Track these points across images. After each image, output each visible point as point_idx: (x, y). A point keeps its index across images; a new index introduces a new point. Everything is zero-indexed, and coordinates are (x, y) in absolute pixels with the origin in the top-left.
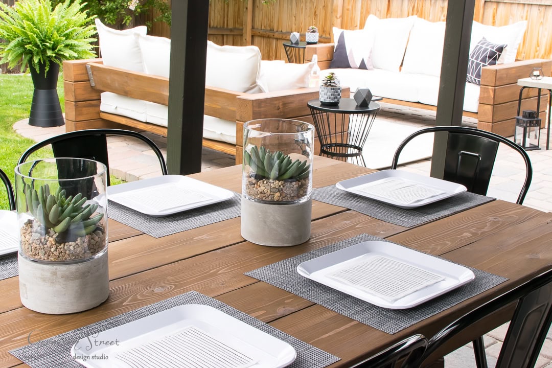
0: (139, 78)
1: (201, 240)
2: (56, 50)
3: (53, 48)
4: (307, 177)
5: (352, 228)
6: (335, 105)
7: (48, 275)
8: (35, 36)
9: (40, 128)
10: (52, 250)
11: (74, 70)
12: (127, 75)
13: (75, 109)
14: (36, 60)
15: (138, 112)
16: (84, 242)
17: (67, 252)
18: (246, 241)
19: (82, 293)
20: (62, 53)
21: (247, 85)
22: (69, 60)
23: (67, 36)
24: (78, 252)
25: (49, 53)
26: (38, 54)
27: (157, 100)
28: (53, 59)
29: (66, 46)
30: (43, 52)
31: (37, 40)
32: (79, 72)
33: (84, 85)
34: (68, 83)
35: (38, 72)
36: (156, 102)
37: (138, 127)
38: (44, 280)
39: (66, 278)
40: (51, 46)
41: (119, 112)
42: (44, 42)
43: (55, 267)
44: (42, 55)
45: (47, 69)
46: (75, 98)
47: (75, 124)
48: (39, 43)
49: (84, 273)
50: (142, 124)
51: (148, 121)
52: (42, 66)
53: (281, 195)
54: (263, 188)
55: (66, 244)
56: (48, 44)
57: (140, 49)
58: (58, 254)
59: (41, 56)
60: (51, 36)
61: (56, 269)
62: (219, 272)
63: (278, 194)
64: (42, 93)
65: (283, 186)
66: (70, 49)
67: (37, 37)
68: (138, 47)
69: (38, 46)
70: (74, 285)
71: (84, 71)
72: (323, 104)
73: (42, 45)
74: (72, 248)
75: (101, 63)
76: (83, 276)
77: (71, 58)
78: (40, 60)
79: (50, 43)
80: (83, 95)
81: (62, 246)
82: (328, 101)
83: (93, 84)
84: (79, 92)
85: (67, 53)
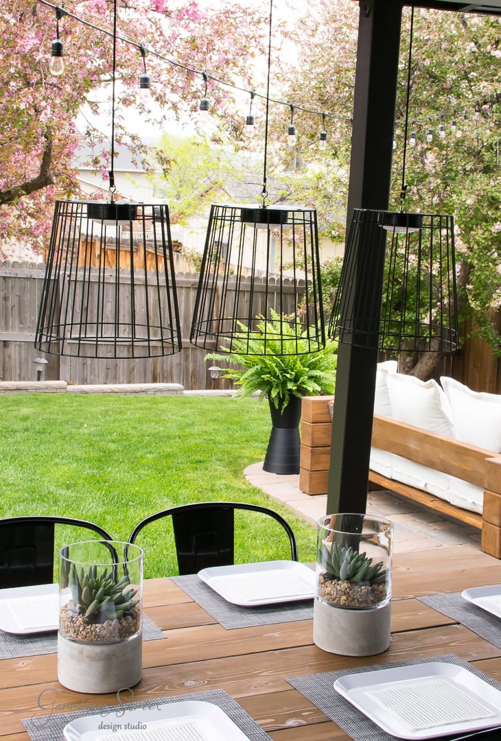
1: (271, 638)
2: (299, 383)
3: (296, 380)
4: (384, 582)
5: (445, 645)
7: (76, 653)
8: (274, 365)
9: (274, 475)
10: (81, 629)
11: (313, 409)
13: (312, 456)
14: (274, 394)
15: (383, 465)
16: (110, 625)
17: (94, 633)
18: (314, 644)
19: (106, 675)
20: (305, 386)
22: (312, 395)
23: (313, 366)
24: (103, 634)
25: (290, 386)
26: (277, 386)
27: (402, 454)
28: (294, 393)
29: (311, 378)
30: (284, 383)
31: (277, 370)
32: (319, 411)
33: (324, 427)
34: (306, 424)
35: (277, 407)
36: (401, 456)
37: (382, 485)
38: (72, 658)
39: (92, 658)
40: (292, 377)
42: (285, 372)
43: (82, 646)
44: (282, 387)
45: (286, 405)
46: (313, 442)
47: (310, 474)
48: (278, 373)
49: (108, 656)
50: (387, 480)
51: (394, 478)
52: (281, 400)
53: (347, 599)
54: (329, 589)
55: (94, 625)
56: (288, 376)
57: (387, 389)
58: (85, 634)
59: (280, 388)
60: (294, 365)
61: (83, 648)
62: (263, 674)
63: (344, 598)
64: (281, 432)
65: (350, 590)
66: (315, 382)
67: (276, 366)
68: (386, 385)
69: (277, 377)
70: (98, 667)
71: (326, 410)
73: (283, 376)
74: (98, 630)
76: (108, 659)
77: (315, 392)
78: (279, 393)
79: (291, 374)
80: (322, 439)
81: (89, 627)
84: (318, 435)
85: (311, 386)
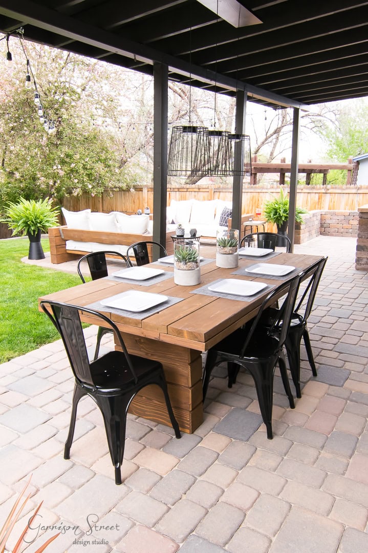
0: (88, 232)
2: (42, 223)
6: (182, 236)
8: (32, 217)
11: (54, 232)
12: (82, 232)
13: (56, 249)
20: (45, 225)
21: (144, 231)
26: (33, 226)
28: (40, 228)
31: (33, 219)
33: (59, 238)
35: (32, 235)
41: (76, 249)
42: (36, 220)
44: (35, 226)
45: (37, 233)
46: (56, 244)
47: (56, 256)
52: (34, 231)
56: (38, 221)
60: (39, 217)
64: (34, 244)
66: (48, 222)
69: (33, 222)
71: (58, 232)
72: (178, 236)
75: (67, 227)
78: (33, 228)
80: (59, 242)
82: (180, 235)
83: (63, 238)
85: (47, 224)
